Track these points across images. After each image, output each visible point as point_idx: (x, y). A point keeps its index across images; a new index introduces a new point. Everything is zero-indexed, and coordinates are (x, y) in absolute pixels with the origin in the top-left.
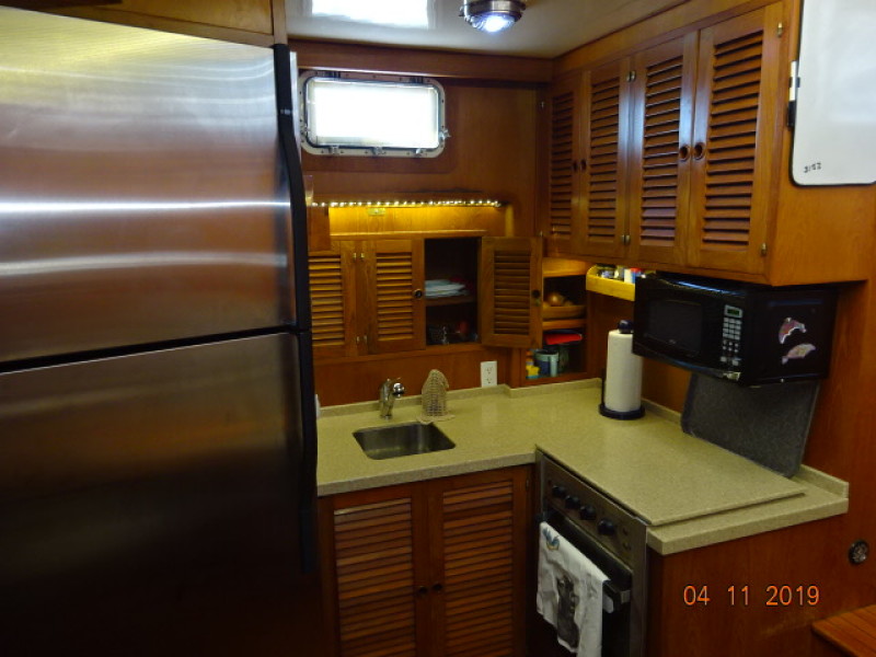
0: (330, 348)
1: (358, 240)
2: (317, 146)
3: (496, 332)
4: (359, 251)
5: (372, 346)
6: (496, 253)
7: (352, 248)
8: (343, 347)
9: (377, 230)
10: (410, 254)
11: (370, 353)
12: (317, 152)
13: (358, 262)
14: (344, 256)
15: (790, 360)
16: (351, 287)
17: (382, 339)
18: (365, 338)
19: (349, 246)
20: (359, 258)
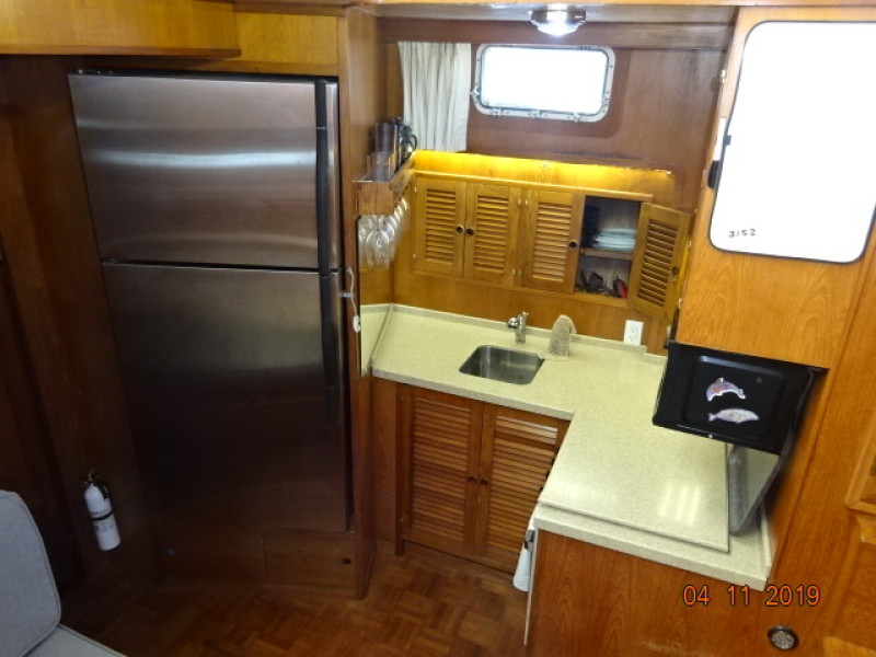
0: (491, 274)
1: (525, 188)
2: (487, 107)
3: (640, 296)
4: (524, 197)
5: (526, 280)
6: (652, 221)
7: (519, 194)
8: (502, 275)
9: (543, 181)
10: (570, 207)
11: (524, 286)
12: (486, 112)
13: (522, 207)
14: (511, 200)
15: (718, 420)
16: (514, 227)
17: (536, 277)
18: (520, 272)
19: (516, 192)
20: (523, 204)
